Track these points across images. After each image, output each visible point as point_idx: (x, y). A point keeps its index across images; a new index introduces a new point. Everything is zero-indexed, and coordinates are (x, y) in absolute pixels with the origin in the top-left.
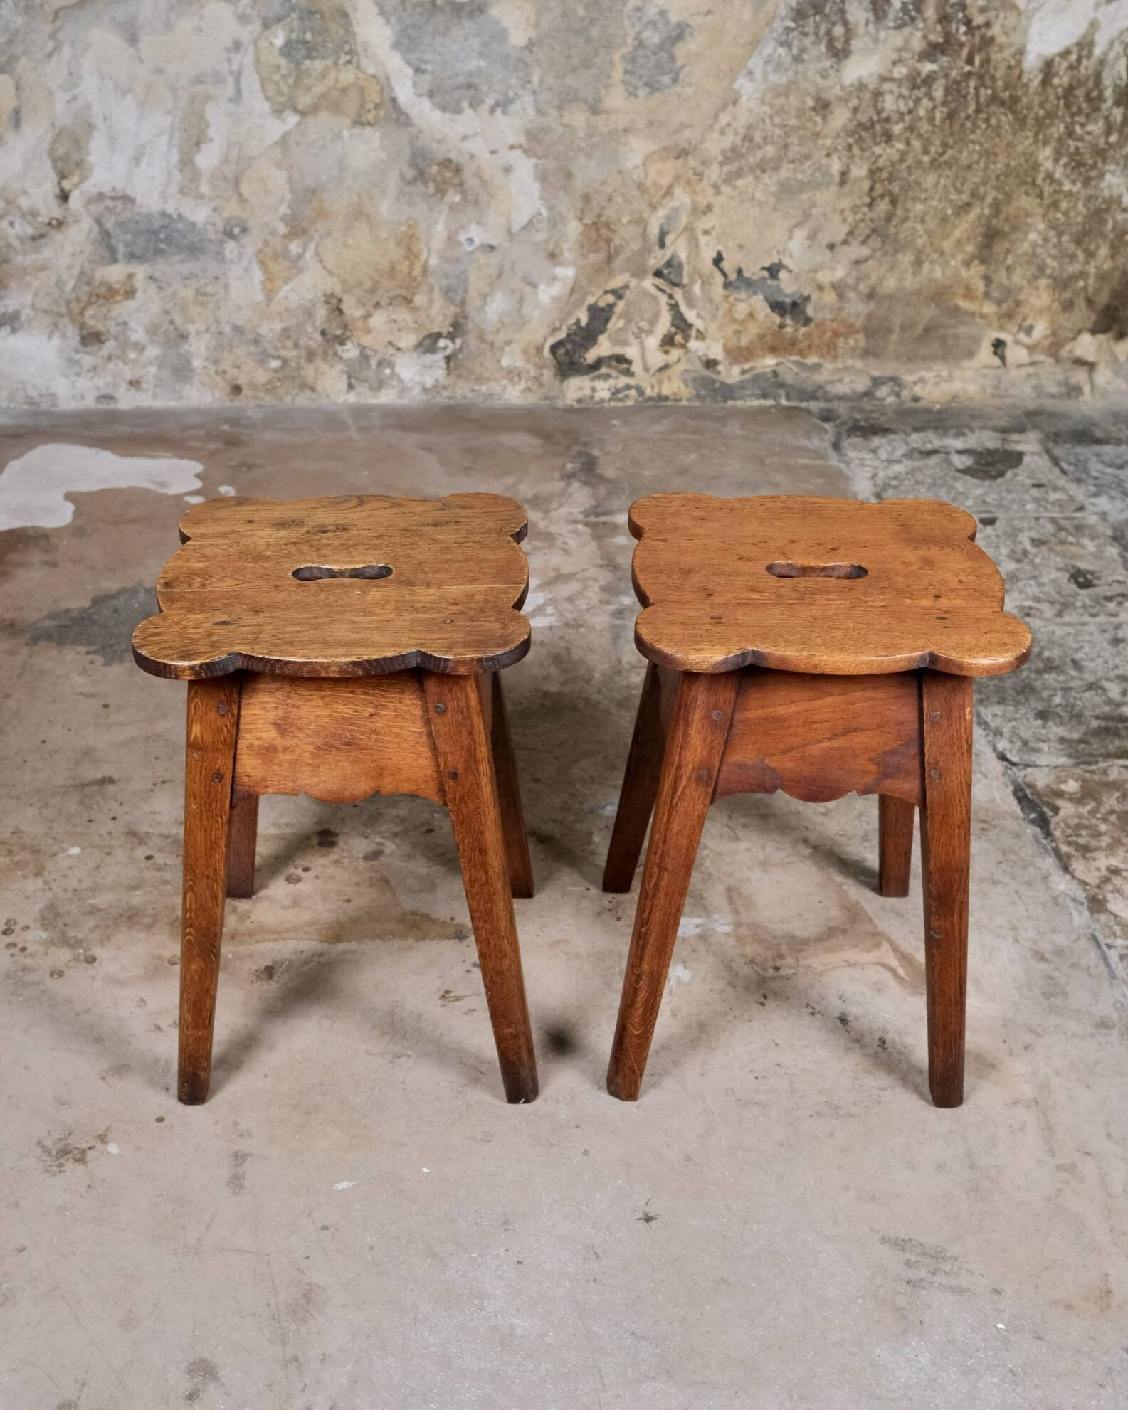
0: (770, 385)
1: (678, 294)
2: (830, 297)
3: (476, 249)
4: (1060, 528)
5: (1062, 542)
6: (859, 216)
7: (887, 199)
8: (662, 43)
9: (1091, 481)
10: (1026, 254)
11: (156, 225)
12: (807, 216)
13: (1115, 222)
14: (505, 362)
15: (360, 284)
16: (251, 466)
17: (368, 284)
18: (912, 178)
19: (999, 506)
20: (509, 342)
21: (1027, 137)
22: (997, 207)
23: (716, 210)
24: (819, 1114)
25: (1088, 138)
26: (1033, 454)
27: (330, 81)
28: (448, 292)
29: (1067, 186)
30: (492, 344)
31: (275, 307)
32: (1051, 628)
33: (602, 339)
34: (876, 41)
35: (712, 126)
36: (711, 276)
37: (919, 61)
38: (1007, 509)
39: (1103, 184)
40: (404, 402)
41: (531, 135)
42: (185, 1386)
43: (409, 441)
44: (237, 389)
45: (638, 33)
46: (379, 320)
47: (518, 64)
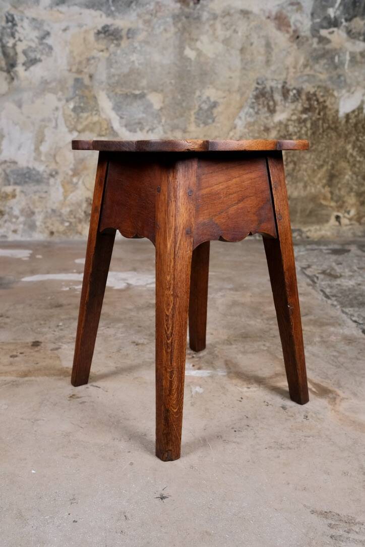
7: (292, 163)
8: (208, 108)
10: (345, 183)
11: (25, 171)
16: (51, 252)
21: (342, 141)
22: (333, 166)
24: (270, 447)
26: (354, 250)
27: (89, 120)
29: (358, 159)
31: (67, 202)
34: (285, 107)
35: (227, 137)
37: (301, 114)
38: (346, 261)
44: (52, 233)
45: (200, 105)
47: (157, 116)
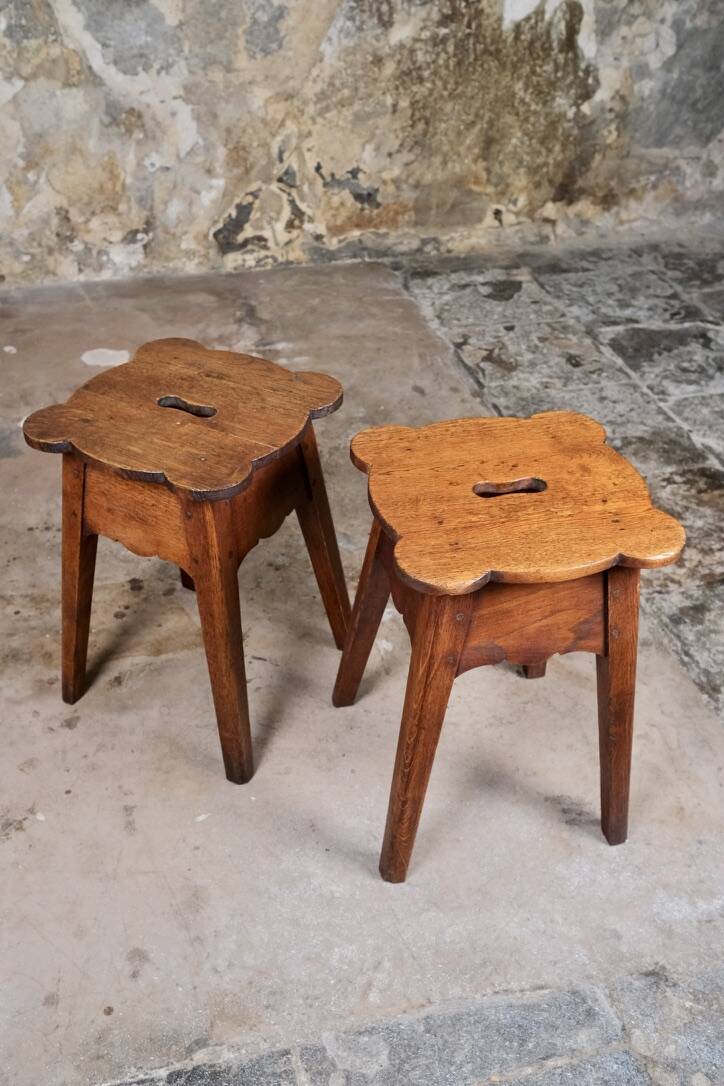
0: (357, 249)
1: (294, 192)
2: (391, 188)
3: (158, 170)
4: (554, 329)
5: (557, 338)
6: (406, 134)
7: (423, 122)
8: (270, 20)
9: (566, 297)
10: (510, 152)
12: (373, 136)
13: (564, 129)
14: (183, 246)
15: (80, 199)
16: (23, 331)
17: (86, 199)
18: (438, 106)
19: (514, 318)
20: (185, 233)
21: (507, 76)
22: (491, 123)
23: (314, 134)
24: (491, 725)
25: (544, 74)
26: (528, 282)
27: (43, 55)
28: (141, 201)
29: (533, 107)
30: (174, 235)
31: (22, 219)
32: (562, 395)
33: (247, 226)
34: (409, 14)
35: (307, 77)
36: (315, 179)
37: (438, 27)
38: (519, 319)
39: (555, 104)
40: (118, 278)
41: (185, 88)
42: (128, 969)
43: (128, 305)
45: (253, 14)
46: (95, 223)
47: (173, 39)
